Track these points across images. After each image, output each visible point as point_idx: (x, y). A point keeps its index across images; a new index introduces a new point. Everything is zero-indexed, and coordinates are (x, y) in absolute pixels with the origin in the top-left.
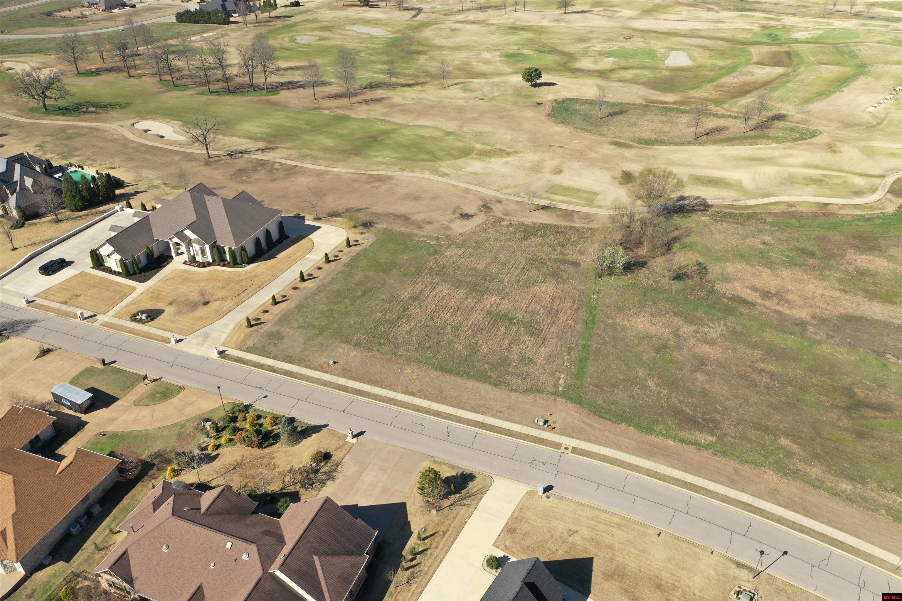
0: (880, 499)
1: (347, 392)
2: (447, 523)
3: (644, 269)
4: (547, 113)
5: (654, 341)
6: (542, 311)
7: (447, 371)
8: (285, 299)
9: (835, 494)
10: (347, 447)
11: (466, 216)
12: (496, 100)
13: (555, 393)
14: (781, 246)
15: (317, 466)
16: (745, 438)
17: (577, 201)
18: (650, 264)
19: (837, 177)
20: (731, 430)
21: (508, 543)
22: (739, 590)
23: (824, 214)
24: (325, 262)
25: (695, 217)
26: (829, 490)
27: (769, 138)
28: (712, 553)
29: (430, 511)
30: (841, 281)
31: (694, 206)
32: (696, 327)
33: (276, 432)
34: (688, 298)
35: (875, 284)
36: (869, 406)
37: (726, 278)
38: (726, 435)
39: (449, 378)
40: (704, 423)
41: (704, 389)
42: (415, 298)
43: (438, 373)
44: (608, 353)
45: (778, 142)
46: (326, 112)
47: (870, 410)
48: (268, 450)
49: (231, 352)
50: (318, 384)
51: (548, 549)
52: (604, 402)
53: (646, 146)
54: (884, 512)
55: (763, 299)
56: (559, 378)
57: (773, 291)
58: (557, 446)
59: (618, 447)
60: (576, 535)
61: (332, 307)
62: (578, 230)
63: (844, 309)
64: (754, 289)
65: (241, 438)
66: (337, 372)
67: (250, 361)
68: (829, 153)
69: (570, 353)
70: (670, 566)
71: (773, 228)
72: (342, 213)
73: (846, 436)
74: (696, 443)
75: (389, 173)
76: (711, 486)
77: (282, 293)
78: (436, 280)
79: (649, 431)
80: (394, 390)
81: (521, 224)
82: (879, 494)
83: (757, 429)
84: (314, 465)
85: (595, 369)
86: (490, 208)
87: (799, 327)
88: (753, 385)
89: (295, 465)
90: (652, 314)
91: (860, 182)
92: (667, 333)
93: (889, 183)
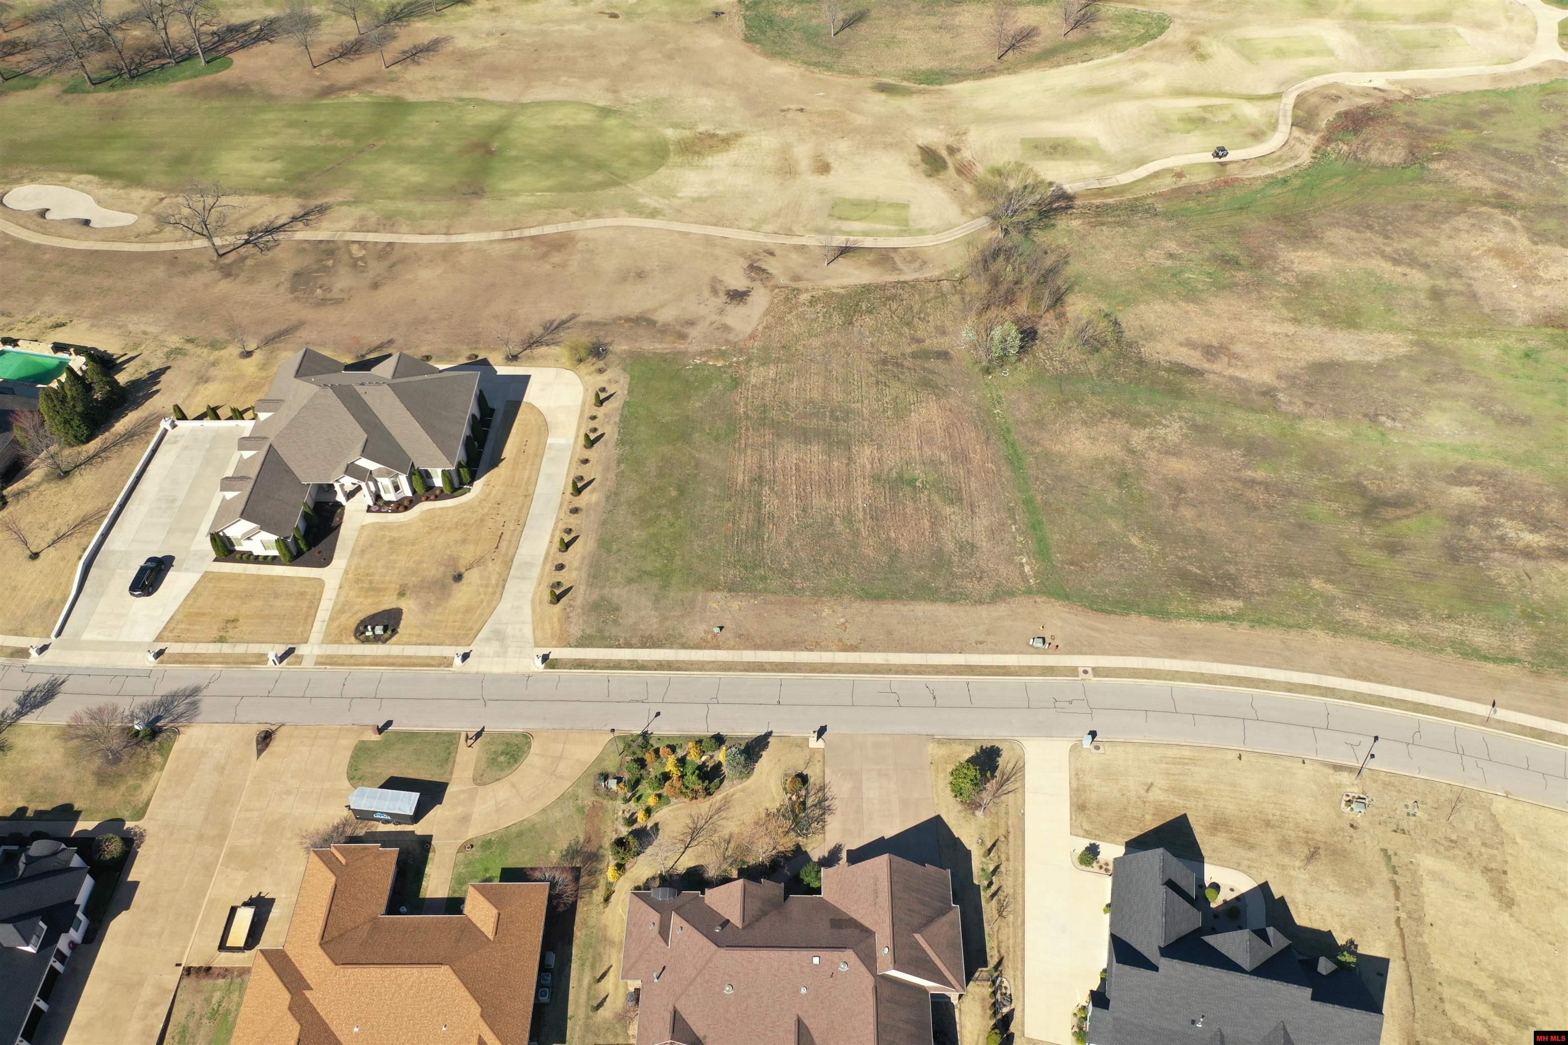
0: (1441, 634)
1: (765, 670)
2: (1002, 823)
3: (1037, 342)
4: (742, 36)
5: (1108, 469)
6: (944, 457)
7: (878, 598)
8: (573, 535)
9: (1395, 641)
10: (818, 757)
11: (738, 296)
12: (640, 16)
13: (1029, 592)
14: (1192, 256)
15: (799, 797)
16: (1274, 591)
17: (884, 227)
18: (1041, 330)
19: (1221, 107)
20: (1253, 584)
21: (1086, 826)
22: (1348, 799)
23: (1226, 182)
24: (586, 447)
25: (1063, 223)
26: (1387, 637)
27: (1103, 42)
28: (1304, 763)
29: (973, 814)
30: (1287, 303)
31: (1051, 203)
32: (1147, 430)
33: (711, 764)
34: (1117, 382)
35: (1327, 298)
36: (1386, 503)
37: (1150, 335)
38: (1252, 593)
39: (887, 607)
40: (1220, 583)
41: (1199, 530)
42: (759, 480)
43: (867, 606)
44: (1061, 505)
45: (1120, 49)
47: (1389, 509)
48: (718, 797)
49: (556, 653)
50: (718, 670)
51: (1133, 818)
52: (1093, 586)
53: (931, 87)
54: (1449, 650)
55: (1208, 360)
56: (1022, 565)
57: (1215, 344)
58: (1072, 671)
59: (1144, 652)
60: (1153, 789)
61: (652, 530)
62: (913, 286)
63: (1308, 352)
64: (1190, 344)
65: (677, 790)
66: (732, 643)
67: (596, 661)
68: (1196, 62)
69: (1016, 520)
70: (1268, 794)
71: (1171, 224)
72: (542, 336)
73: (1378, 555)
74: (1224, 617)
75: (561, 228)
76: (1268, 674)
77: (562, 526)
78: (769, 438)
79: (1163, 614)
80: (827, 649)
81: (830, 295)
82: (1437, 627)
83: (1281, 575)
84: (794, 798)
85: (1058, 536)
86: (764, 271)
87: (1268, 397)
88: (1252, 508)
89: (768, 805)
90: (1084, 423)
91: (1252, 112)
92: (1115, 450)
93: (1290, 107)
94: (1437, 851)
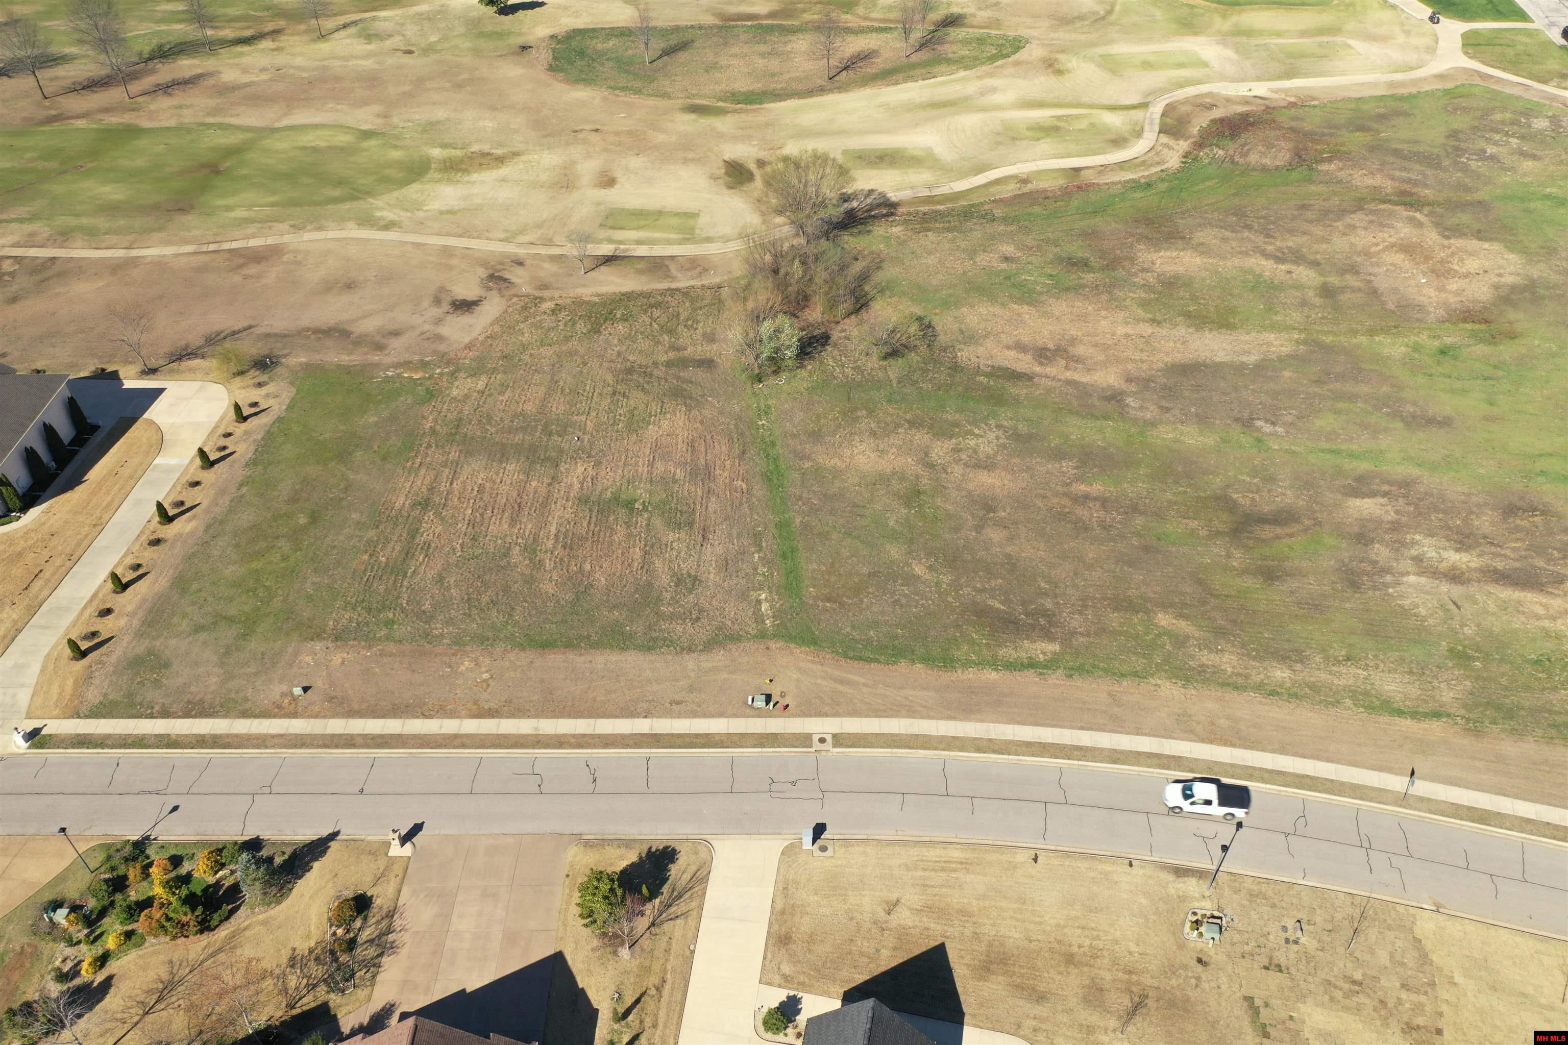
0: (1336, 681)
1: (354, 746)
2: (656, 967)
3: (829, 348)
4: (546, 66)
5: (896, 485)
6: (679, 474)
7: (546, 645)
8: (140, 572)
9: (1273, 692)
10: (398, 869)
11: (465, 306)
12: (437, 51)
13: (762, 635)
14: (1033, 259)
15: (348, 931)
16: (1104, 630)
17: (665, 235)
18: (835, 335)
19: (1077, 117)
20: (1076, 622)
21: (786, 969)
22: (1194, 918)
23: (1079, 187)
24: (203, 468)
25: (879, 230)
26: (1259, 687)
27: (949, 61)
28: (1131, 865)
29: (615, 953)
30: (1144, 304)
31: (870, 210)
32: (954, 441)
33: (227, 883)
34: (921, 388)
35: (1194, 298)
36: (1262, 520)
37: (970, 338)
38: (1073, 633)
39: (556, 659)
40: (1030, 621)
41: (1008, 556)
42: (425, 504)
43: (528, 655)
44: (827, 529)
45: (966, 68)
46: (81, 123)
47: (1267, 527)
48: (223, 933)
49: (54, 727)
50: (285, 747)
51: (861, 954)
52: (853, 627)
53: (749, 107)
54: (1348, 702)
55: (1041, 364)
56: (759, 602)
57: (1051, 346)
58: (804, 740)
59: (911, 713)
60: (898, 909)
61: (254, 565)
62: (685, 293)
63: (1167, 354)
64: (1020, 347)
65: (154, 925)
66: (317, 709)
67: (108, 736)
68: (1052, 76)
69: (760, 546)
70: (1073, 913)
71: (1010, 228)
72: (199, 348)
73: (1249, 582)
74: (1032, 664)
75: (270, 241)
76: (1086, 738)
77: (130, 561)
78: (454, 455)
79: (948, 663)
80: (453, 714)
81: (579, 303)
82: (1330, 673)
83: (1116, 609)
84: (340, 932)
85: (815, 566)
86: (505, 280)
87: (1113, 402)
88: (1081, 527)
89: (296, 945)
90: (873, 434)
91: (1114, 121)
92: (910, 464)
93: (1157, 117)
94: (1332, 999)
